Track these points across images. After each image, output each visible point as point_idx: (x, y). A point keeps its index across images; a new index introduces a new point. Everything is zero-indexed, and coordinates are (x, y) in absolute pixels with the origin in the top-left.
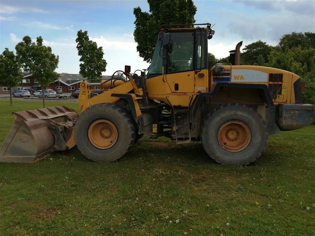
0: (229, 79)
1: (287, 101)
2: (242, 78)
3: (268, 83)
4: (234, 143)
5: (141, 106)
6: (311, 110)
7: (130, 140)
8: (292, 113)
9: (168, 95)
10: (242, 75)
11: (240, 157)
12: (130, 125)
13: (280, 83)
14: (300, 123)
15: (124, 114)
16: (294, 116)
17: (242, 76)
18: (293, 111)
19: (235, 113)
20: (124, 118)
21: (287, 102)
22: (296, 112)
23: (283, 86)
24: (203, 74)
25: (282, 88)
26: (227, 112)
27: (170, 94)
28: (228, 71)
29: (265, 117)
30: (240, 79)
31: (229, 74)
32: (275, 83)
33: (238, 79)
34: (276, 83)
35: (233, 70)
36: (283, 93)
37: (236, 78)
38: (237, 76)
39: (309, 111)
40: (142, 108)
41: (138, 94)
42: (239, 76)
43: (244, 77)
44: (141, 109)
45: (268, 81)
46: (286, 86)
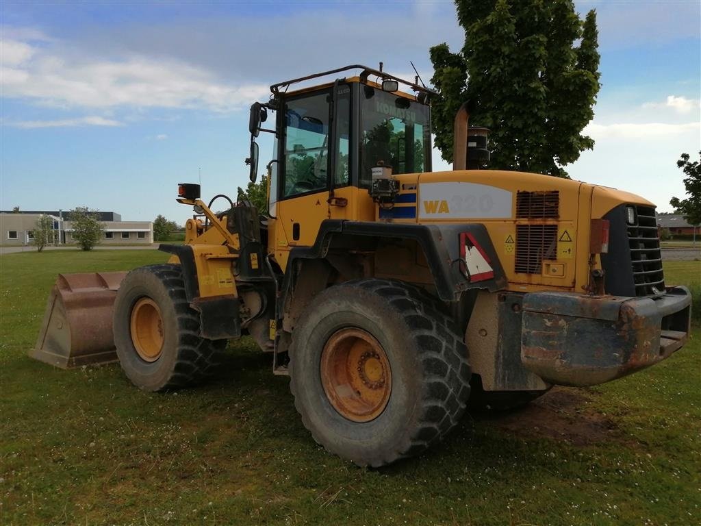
0: (412, 212)
1: (574, 282)
2: (444, 207)
3: (515, 221)
4: (376, 394)
5: (235, 274)
6: (614, 322)
7: (177, 349)
8: (549, 324)
9: (281, 252)
10: (444, 200)
11: (360, 439)
12: (180, 316)
13: (550, 222)
14: (575, 365)
15: (173, 290)
16: (553, 336)
17: (444, 203)
18: (549, 320)
19: (349, 306)
20: (169, 298)
21: (574, 287)
22: (562, 322)
23: (560, 232)
24: (344, 199)
25: (558, 239)
26: (333, 303)
27: (285, 249)
28: (412, 188)
29: (497, 329)
30: (439, 212)
31: (413, 198)
32: (535, 223)
33: (434, 212)
34: (539, 222)
35: (422, 187)
36: (561, 255)
37: (431, 207)
38: (431, 202)
39: (608, 324)
40: (238, 278)
41: (232, 246)
42: (437, 202)
43: (449, 206)
44: (236, 281)
45: (515, 216)
46: (571, 233)
